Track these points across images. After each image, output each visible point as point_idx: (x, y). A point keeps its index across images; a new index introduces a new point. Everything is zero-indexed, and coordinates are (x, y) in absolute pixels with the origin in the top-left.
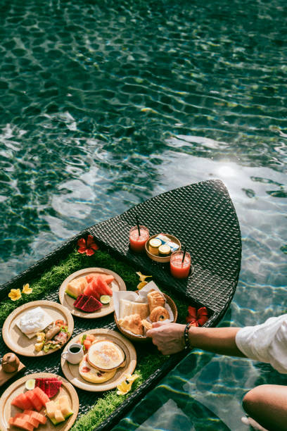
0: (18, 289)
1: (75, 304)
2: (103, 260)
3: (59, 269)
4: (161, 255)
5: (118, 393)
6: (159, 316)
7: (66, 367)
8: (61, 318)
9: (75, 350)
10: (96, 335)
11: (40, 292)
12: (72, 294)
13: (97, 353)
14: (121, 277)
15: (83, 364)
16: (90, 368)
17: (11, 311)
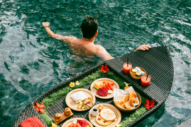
0: (74, 83)
1: (97, 92)
2: (111, 75)
3: (91, 77)
4: (136, 76)
6: (133, 102)
7: (91, 116)
8: (91, 97)
9: (95, 110)
10: (104, 106)
11: (82, 85)
12: (96, 88)
13: (104, 113)
14: (118, 84)
15: (98, 117)
16: (101, 119)
17: (70, 91)
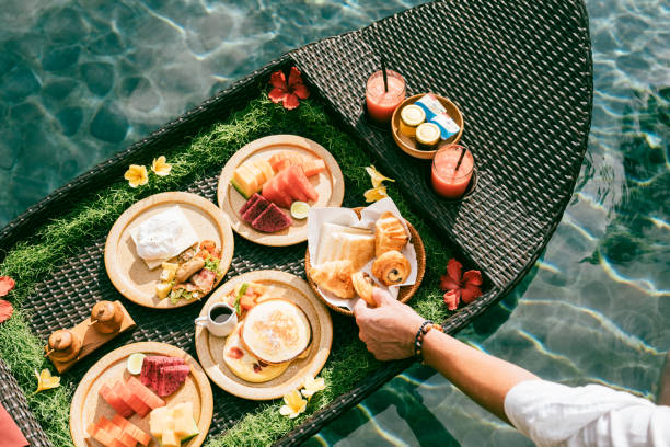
1: (243, 212)
2: (314, 123)
3: (226, 131)
4: (419, 145)
5: (284, 410)
6: (390, 269)
7: (204, 338)
8: (215, 238)
10: (268, 283)
11: (185, 172)
12: (241, 189)
13: (260, 326)
14: (342, 167)
15: (233, 342)
16: (245, 352)
17: (127, 205)
